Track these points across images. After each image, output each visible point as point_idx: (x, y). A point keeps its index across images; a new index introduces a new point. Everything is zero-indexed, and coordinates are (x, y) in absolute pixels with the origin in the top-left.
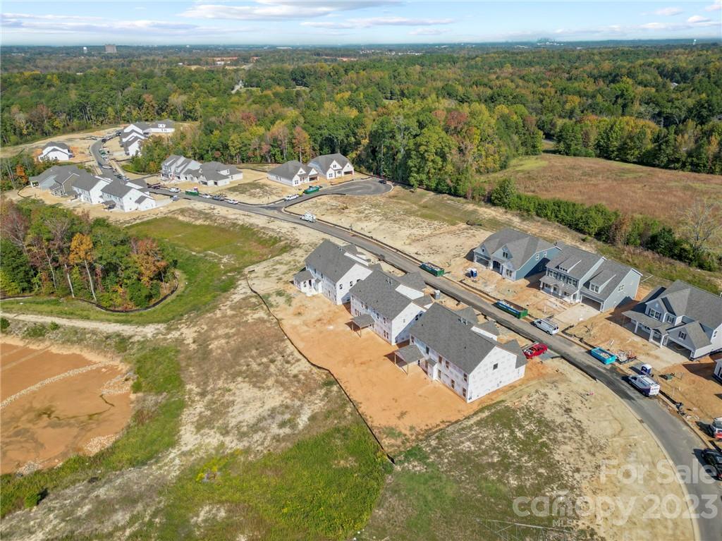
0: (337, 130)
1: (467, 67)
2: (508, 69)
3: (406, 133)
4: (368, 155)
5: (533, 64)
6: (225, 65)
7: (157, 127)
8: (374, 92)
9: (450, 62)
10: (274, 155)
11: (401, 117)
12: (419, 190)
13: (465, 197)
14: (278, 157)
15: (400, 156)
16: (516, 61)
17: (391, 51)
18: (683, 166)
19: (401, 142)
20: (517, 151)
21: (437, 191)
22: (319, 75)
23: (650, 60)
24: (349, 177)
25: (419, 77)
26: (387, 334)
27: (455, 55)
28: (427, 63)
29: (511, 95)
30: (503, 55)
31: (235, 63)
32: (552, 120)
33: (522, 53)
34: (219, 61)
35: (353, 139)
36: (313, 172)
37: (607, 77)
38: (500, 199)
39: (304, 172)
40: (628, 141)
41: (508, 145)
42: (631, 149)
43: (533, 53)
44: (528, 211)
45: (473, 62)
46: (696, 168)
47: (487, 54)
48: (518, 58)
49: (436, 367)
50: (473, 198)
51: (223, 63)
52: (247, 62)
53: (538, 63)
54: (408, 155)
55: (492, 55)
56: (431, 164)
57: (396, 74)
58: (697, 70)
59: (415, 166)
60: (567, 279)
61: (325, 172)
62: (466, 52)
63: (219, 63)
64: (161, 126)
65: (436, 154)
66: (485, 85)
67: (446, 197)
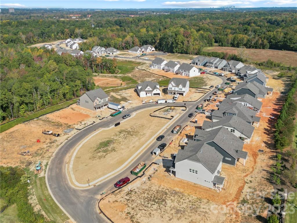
0: (148, 38)
1: (191, 19)
2: (208, 20)
3: (172, 37)
4: (159, 46)
5: (219, 18)
6: (76, 18)
7: (76, 40)
8: (155, 28)
9: (183, 17)
10: (127, 47)
11: (170, 33)
12: (176, 54)
13: (189, 54)
14: (128, 47)
15: (170, 44)
16: (212, 17)
17: (153, 12)
18: (253, 48)
19: (170, 40)
20: (206, 45)
21: (181, 53)
22: (127, 22)
23: (267, 17)
24: (153, 52)
25: (171, 23)
26: (173, 71)
27: (185, 14)
28: (173, 18)
29: (206, 29)
30: (207, 15)
31: (81, 17)
32: (218, 37)
33: (215, 14)
34: (73, 16)
35: (154, 41)
36: (143, 50)
37: (246, 23)
38: (199, 53)
39: (140, 50)
40: (239, 41)
41: (203, 42)
42: (240, 43)
43: (220, 13)
44: (206, 55)
45: (193, 18)
46: (256, 48)
47: (200, 14)
48: (213, 16)
49: (184, 73)
50: (192, 54)
51: (75, 17)
52: (86, 17)
53: (221, 18)
54: (172, 43)
55: (202, 14)
56: (179, 45)
57: (161, 22)
58: (283, 21)
59: (175, 46)
60: (211, 63)
61: (146, 50)
62: (190, 13)
63: (73, 17)
64: (77, 40)
65: (181, 43)
66: (197, 26)
67: (184, 54)
